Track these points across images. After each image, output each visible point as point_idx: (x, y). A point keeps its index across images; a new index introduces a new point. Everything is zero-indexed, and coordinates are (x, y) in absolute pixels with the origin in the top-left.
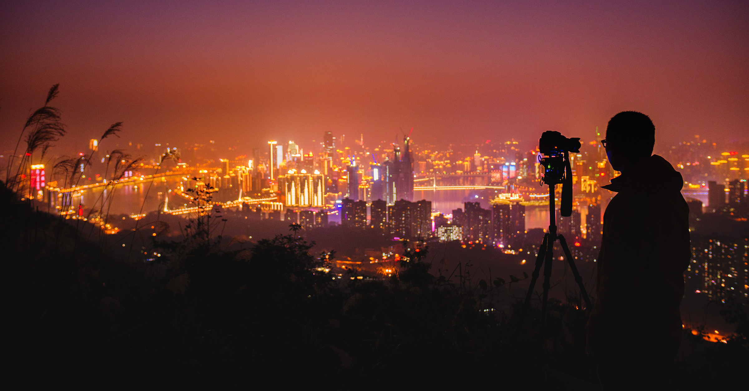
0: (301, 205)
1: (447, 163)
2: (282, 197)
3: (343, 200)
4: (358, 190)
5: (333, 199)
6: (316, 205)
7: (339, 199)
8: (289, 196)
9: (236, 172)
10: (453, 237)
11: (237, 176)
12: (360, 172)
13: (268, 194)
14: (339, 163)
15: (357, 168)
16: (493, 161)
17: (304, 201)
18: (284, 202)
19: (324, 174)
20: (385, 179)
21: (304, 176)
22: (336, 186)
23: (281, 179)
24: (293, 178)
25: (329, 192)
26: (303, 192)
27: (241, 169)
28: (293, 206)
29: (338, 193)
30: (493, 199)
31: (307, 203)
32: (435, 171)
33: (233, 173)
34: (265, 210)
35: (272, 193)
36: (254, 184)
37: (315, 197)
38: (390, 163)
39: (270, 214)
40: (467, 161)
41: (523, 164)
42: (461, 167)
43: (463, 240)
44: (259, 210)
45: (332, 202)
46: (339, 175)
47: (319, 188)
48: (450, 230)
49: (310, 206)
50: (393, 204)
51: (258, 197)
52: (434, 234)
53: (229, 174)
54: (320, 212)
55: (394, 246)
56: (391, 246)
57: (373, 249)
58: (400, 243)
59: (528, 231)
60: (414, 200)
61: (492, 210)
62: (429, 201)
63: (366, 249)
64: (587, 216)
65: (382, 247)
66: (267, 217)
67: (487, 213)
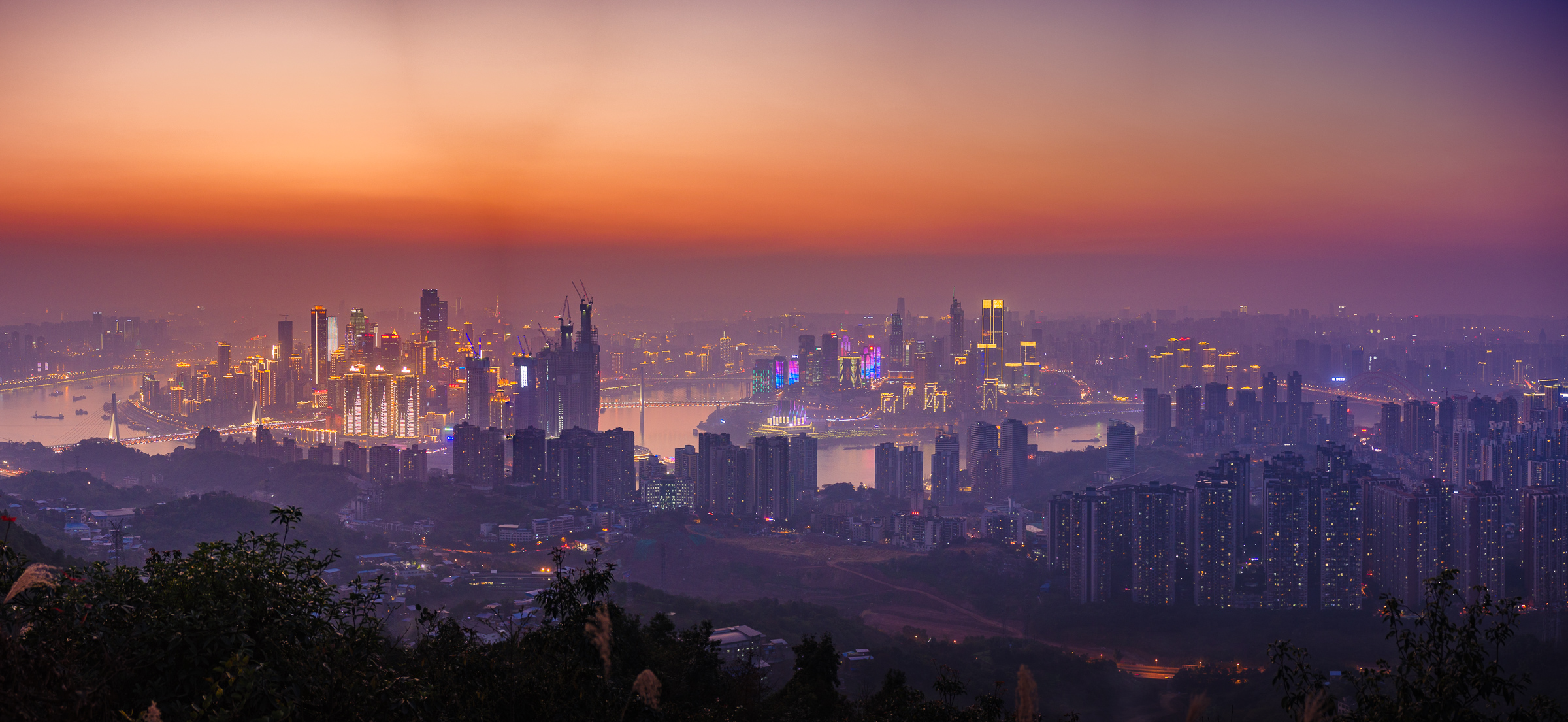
0: (373, 434)
1: (666, 355)
2: (337, 418)
3: (456, 428)
4: (488, 407)
5: (437, 424)
6: (403, 434)
7: (448, 425)
8: (350, 416)
9: (245, 367)
10: (677, 501)
11: (248, 376)
12: (493, 371)
13: (308, 412)
14: (451, 353)
15: (486, 363)
16: (756, 351)
17: (380, 429)
18: (340, 428)
19: (420, 373)
20: (542, 385)
21: (380, 377)
22: (444, 400)
23: (335, 381)
24: (357, 381)
25: (427, 409)
26: (379, 410)
27: (255, 362)
28: (356, 437)
29: (447, 412)
30: (756, 427)
31: (385, 430)
32: (641, 370)
33: (241, 369)
34: (303, 444)
35: (316, 410)
36: (280, 390)
37: (403, 421)
38: (553, 353)
39: (312, 451)
40: (705, 351)
41: (815, 358)
42: (693, 363)
43: (697, 508)
44: (289, 442)
45: (437, 430)
46: (450, 375)
47: (411, 402)
48: (672, 488)
49: (392, 437)
50: (557, 437)
51: (288, 417)
52: (640, 496)
53: (232, 371)
54: (411, 448)
55: (558, 520)
56: (551, 521)
57: (517, 526)
58: (571, 516)
59: (824, 489)
60: (599, 430)
61: (753, 447)
62: (630, 430)
63: (500, 526)
64: (934, 457)
65: (533, 523)
66: (306, 457)
67: (743, 455)
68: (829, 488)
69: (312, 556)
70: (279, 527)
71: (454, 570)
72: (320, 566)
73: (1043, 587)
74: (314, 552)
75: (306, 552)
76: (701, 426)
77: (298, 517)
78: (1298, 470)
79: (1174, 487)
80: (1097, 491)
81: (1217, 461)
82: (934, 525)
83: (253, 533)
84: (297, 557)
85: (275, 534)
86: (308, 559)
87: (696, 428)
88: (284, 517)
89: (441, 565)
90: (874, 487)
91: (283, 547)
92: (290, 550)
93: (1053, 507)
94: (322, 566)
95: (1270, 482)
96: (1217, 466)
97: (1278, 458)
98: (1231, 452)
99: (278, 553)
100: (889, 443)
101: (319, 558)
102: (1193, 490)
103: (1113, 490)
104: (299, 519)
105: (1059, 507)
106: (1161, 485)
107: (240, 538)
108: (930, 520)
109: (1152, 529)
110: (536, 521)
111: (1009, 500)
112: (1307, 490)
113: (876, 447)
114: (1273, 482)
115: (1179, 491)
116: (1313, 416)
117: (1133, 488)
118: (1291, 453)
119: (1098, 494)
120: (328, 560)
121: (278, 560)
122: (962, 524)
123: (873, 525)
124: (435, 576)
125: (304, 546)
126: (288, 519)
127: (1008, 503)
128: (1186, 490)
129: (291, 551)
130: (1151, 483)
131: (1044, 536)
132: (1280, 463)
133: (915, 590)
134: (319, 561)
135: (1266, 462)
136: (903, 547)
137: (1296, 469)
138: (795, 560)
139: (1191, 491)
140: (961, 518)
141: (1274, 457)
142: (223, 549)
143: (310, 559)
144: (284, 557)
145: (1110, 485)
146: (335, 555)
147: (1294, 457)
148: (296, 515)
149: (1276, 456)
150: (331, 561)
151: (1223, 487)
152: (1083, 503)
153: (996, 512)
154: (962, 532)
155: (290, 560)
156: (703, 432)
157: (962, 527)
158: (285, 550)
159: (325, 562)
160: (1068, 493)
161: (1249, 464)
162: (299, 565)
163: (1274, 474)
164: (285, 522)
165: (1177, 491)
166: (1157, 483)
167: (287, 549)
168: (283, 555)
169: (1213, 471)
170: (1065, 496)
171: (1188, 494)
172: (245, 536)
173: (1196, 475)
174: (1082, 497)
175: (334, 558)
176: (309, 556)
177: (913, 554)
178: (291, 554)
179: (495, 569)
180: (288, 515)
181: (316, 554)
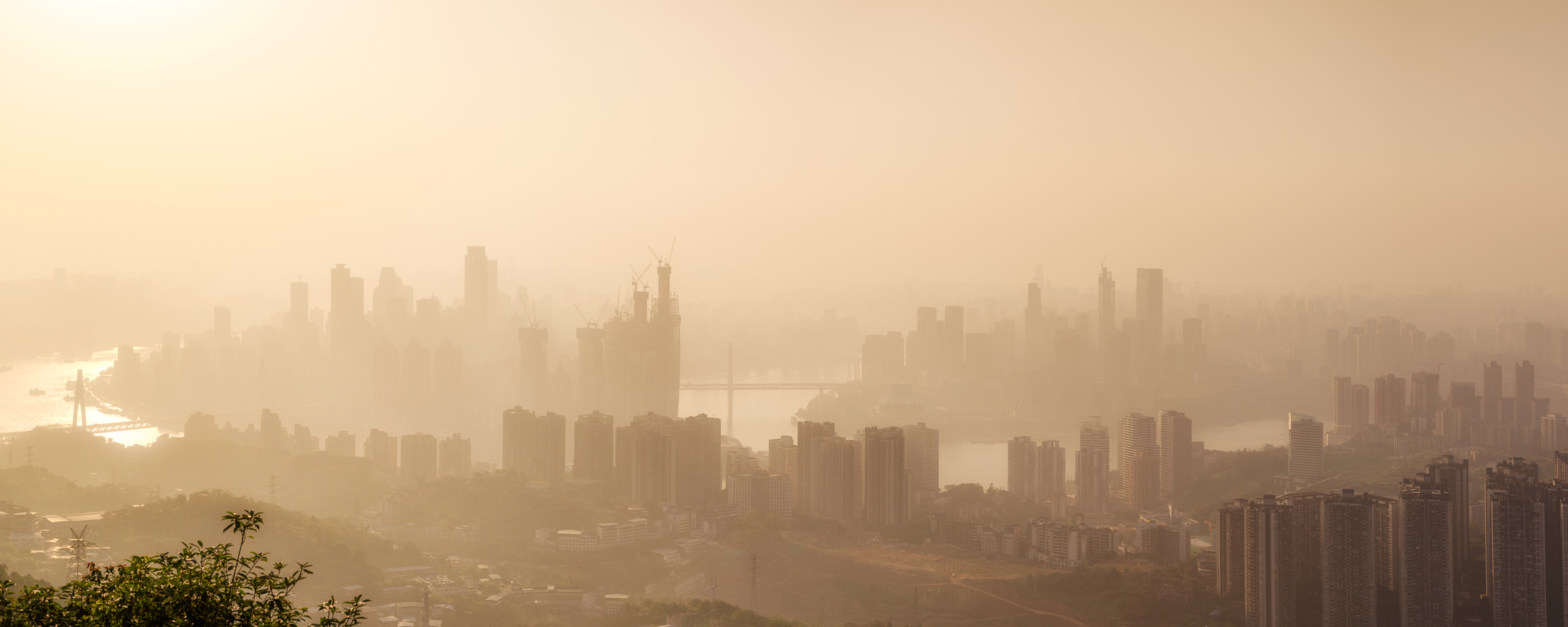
3: (506, 414)
15: (544, 334)
50: (627, 425)
52: (727, 496)
54: (452, 438)
55: (628, 525)
56: (621, 527)
57: (579, 533)
58: (643, 519)
59: (946, 490)
60: (679, 416)
61: (863, 440)
62: (715, 417)
63: (560, 532)
64: (1079, 454)
65: (599, 528)
66: (322, 447)
67: (849, 450)
68: (953, 490)
69: (276, 572)
70: (234, 537)
71: (503, 586)
72: (287, 583)
73: (1212, 614)
74: (279, 567)
75: (267, 568)
76: (800, 413)
77: (256, 524)
78: (1530, 480)
79: (1373, 497)
80: (1277, 500)
81: (1426, 466)
82: (1079, 536)
83: (200, 543)
84: (254, 572)
85: (228, 545)
86: (272, 575)
87: (794, 416)
88: (238, 525)
89: (487, 580)
90: (1006, 490)
91: (238, 561)
92: (246, 565)
93: (1223, 518)
94: (288, 585)
95: (1495, 493)
96: (1427, 472)
97: (1504, 464)
98: (1444, 456)
99: (230, 568)
100: (1025, 437)
101: (287, 573)
102: (1396, 501)
103: (1297, 499)
104: (258, 526)
105: (1231, 519)
106: (1356, 494)
107: (185, 550)
108: (1073, 531)
109: (1345, 547)
110: (602, 526)
111: (1170, 507)
112: (1543, 505)
113: (1009, 441)
114: (1499, 494)
115: (1380, 502)
116: (1549, 415)
117: (1322, 496)
118: (1522, 459)
119: (1279, 503)
120: (296, 577)
121: (230, 578)
122: (1112, 536)
123: (1006, 535)
124: (479, 593)
125: (265, 559)
126: (245, 527)
127: (1168, 511)
128: (1387, 500)
129: (248, 566)
130: (1344, 491)
131: (1212, 553)
132: (1507, 471)
133: (1056, 615)
134: (286, 579)
135: (1489, 470)
136: (1042, 562)
137: (1527, 479)
138: (912, 576)
139: (1394, 502)
140: (1111, 528)
141: (1499, 464)
142: (166, 562)
143: (274, 576)
144: (239, 574)
145: (1293, 493)
146: (306, 571)
147: (1525, 464)
148: (255, 522)
149: (1502, 462)
150: (300, 578)
151: (1435, 498)
152: (1260, 513)
153: (1154, 522)
154: (1112, 545)
155: (245, 577)
156: (803, 420)
157: (1112, 539)
158: (240, 565)
159: (292, 579)
160: (1242, 501)
161: (1468, 471)
162: (256, 583)
163: (1500, 484)
164: (241, 531)
165: (1377, 502)
166: (1352, 491)
167: (243, 563)
168: (237, 572)
169: (1421, 479)
170: (1237, 504)
171: (1390, 506)
172: (191, 547)
173: (1400, 483)
174: (1259, 506)
175: (304, 574)
176: (272, 573)
177: (1054, 571)
178: (247, 570)
179: (552, 585)
180: (245, 522)
181: (281, 570)
